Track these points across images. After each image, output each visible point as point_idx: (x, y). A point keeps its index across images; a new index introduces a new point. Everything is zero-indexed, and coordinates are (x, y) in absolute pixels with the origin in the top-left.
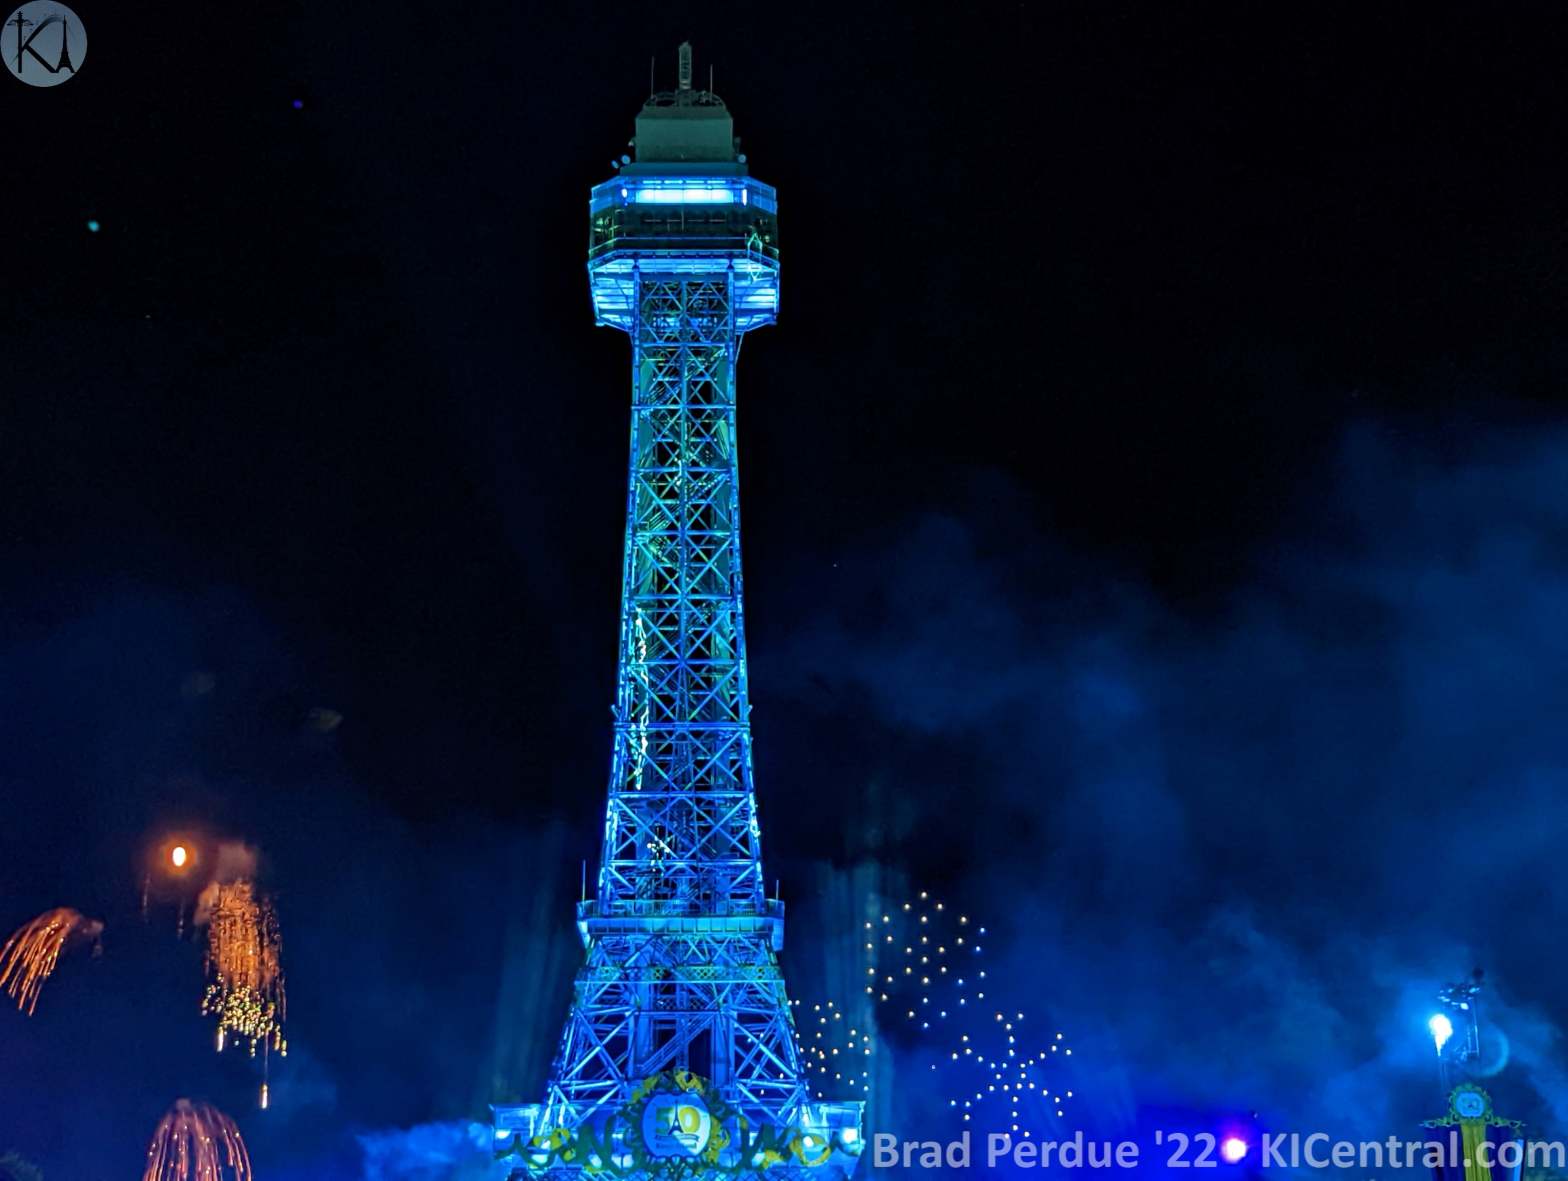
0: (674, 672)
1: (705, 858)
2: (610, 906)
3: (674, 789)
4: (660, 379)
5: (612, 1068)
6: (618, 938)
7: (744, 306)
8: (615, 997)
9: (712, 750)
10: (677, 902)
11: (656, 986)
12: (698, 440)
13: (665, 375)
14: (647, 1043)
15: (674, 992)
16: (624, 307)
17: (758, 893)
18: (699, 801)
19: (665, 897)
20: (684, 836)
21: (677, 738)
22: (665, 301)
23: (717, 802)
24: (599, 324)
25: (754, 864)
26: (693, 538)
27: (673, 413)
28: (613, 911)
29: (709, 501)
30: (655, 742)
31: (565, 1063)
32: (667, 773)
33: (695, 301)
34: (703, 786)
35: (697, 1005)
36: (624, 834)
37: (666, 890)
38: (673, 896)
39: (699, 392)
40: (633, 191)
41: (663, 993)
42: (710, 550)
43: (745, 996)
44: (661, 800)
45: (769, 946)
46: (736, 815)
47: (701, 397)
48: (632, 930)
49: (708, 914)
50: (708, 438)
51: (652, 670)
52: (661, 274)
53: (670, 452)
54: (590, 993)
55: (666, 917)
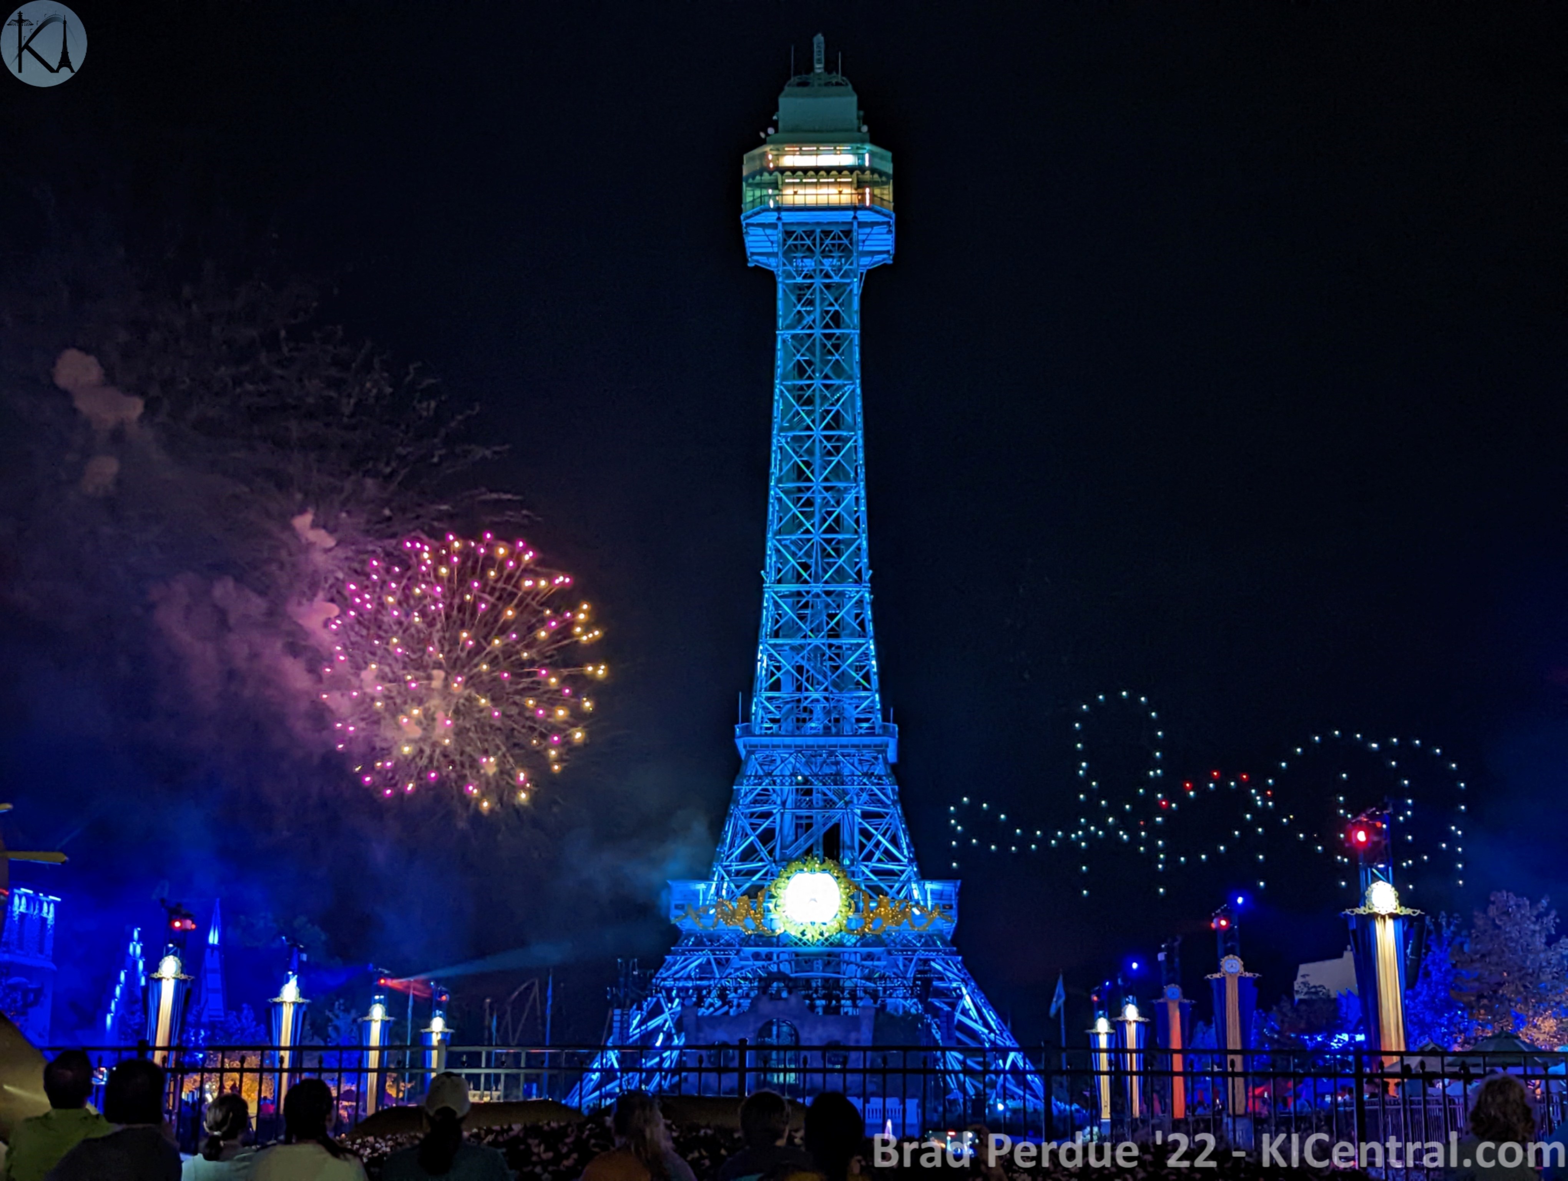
0: (810, 544)
1: (835, 691)
2: (761, 728)
3: (810, 637)
4: (799, 307)
5: (764, 852)
6: (767, 752)
7: (866, 249)
8: (765, 798)
9: (838, 606)
10: (813, 725)
11: (797, 790)
12: (830, 358)
13: (803, 306)
14: (791, 833)
15: (811, 795)
16: (770, 250)
17: (876, 718)
18: (830, 646)
19: (804, 720)
20: (819, 673)
21: (813, 596)
22: (803, 245)
23: (844, 647)
24: (750, 265)
25: (873, 695)
26: (825, 437)
27: (810, 335)
28: (764, 731)
29: (838, 406)
30: (796, 599)
31: (726, 849)
32: (804, 624)
33: (827, 246)
34: (834, 633)
35: (829, 804)
36: (772, 671)
37: (805, 715)
38: (810, 719)
39: (831, 318)
40: (777, 157)
41: (803, 795)
42: (838, 446)
43: (868, 798)
44: (800, 645)
45: (885, 759)
46: (860, 656)
47: (831, 323)
48: (778, 746)
49: (838, 734)
50: (837, 357)
51: (793, 542)
52: (799, 224)
53: (807, 367)
54: (746, 795)
55: (805, 736)
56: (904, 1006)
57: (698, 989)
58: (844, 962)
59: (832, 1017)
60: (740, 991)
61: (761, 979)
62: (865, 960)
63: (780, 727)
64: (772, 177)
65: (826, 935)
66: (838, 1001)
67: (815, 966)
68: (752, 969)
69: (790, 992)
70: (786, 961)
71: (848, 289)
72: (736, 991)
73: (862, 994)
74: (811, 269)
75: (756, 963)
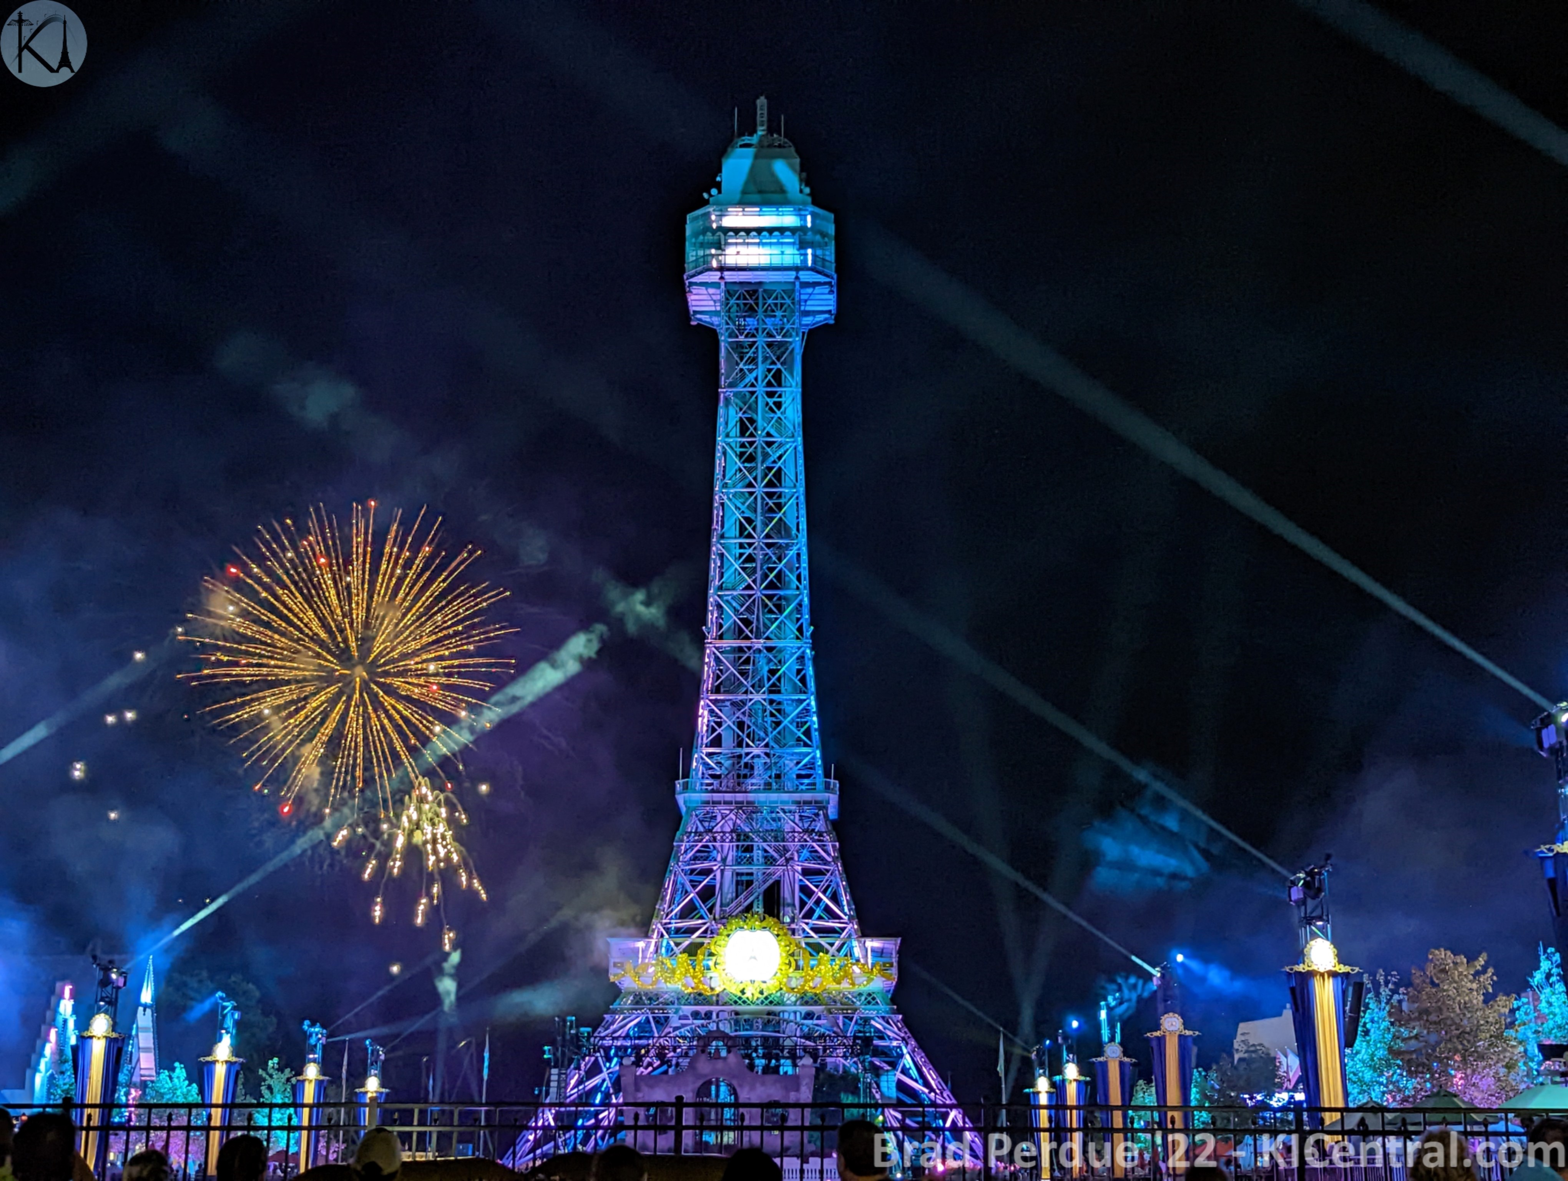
0: (751, 600)
1: (775, 746)
2: (702, 784)
3: (751, 693)
4: (741, 366)
5: (704, 910)
6: (708, 809)
7: (808, 308)
8: (706, 854)
9: (780, 662)
10: (754, 781)
11: (737, 846)
12: (772, 415)
13: (745, 364)
14: (731, 891)
15: (752, 851)
16: (713, 309)
17: (817, 774)
18: (771, 702)
19: (745, 776)
20: (760, 729)
21: (754, 651)
22: (745, 304)
23: (785, 703)
24: (694, 323)
25: (814, 752)
26: (767, 494)
27: (752, 393)
28: (704, 787)
29: (779, 464)
30: (737, 655)
31: (666, 906)
32: (746, 680)
33: (769, 305)
34: (775, 689)
35: (770, 861)
36: (713, 727)
37: (746, 771)
38: (751, 775)
39: (773, 377)
40: (721, 216)
41: (744, 851)
42: (780, 503)
43: (808, 854)
44: (741, 701)
45: (826, 816)
46: (800, 713)
47: (773, 381)
48: (719, 803)
49: (778, 790)
50: (779, 414)
51: (734, 598)
52: (741, 283)
53: (749, 425)
54: (686, 852)
55: (746, 792)
56: (844, 1065)
57: (636, 1048)
58: (784, 1021)
59: (770, 1078)
60: (679, 1050)
61: (700, 1038)
62: (805, 1018)
63: (721, 783)
64: (716, 238)
65: (765, 994)
66: (778, 1060)
67: (755, 1025)
68: (691, 1029)
69: (729, 1052)
70: (726, 1020)
71: (790, 348)
72: (674, 1051)
73: (802, 1054)
74: (753, 327)
75: (695, 1021)
